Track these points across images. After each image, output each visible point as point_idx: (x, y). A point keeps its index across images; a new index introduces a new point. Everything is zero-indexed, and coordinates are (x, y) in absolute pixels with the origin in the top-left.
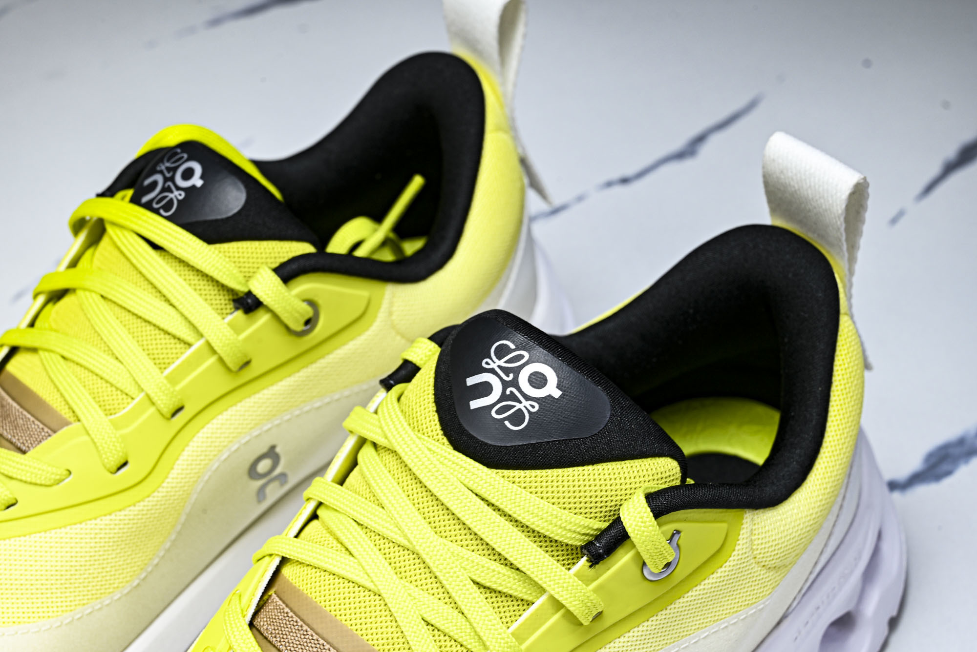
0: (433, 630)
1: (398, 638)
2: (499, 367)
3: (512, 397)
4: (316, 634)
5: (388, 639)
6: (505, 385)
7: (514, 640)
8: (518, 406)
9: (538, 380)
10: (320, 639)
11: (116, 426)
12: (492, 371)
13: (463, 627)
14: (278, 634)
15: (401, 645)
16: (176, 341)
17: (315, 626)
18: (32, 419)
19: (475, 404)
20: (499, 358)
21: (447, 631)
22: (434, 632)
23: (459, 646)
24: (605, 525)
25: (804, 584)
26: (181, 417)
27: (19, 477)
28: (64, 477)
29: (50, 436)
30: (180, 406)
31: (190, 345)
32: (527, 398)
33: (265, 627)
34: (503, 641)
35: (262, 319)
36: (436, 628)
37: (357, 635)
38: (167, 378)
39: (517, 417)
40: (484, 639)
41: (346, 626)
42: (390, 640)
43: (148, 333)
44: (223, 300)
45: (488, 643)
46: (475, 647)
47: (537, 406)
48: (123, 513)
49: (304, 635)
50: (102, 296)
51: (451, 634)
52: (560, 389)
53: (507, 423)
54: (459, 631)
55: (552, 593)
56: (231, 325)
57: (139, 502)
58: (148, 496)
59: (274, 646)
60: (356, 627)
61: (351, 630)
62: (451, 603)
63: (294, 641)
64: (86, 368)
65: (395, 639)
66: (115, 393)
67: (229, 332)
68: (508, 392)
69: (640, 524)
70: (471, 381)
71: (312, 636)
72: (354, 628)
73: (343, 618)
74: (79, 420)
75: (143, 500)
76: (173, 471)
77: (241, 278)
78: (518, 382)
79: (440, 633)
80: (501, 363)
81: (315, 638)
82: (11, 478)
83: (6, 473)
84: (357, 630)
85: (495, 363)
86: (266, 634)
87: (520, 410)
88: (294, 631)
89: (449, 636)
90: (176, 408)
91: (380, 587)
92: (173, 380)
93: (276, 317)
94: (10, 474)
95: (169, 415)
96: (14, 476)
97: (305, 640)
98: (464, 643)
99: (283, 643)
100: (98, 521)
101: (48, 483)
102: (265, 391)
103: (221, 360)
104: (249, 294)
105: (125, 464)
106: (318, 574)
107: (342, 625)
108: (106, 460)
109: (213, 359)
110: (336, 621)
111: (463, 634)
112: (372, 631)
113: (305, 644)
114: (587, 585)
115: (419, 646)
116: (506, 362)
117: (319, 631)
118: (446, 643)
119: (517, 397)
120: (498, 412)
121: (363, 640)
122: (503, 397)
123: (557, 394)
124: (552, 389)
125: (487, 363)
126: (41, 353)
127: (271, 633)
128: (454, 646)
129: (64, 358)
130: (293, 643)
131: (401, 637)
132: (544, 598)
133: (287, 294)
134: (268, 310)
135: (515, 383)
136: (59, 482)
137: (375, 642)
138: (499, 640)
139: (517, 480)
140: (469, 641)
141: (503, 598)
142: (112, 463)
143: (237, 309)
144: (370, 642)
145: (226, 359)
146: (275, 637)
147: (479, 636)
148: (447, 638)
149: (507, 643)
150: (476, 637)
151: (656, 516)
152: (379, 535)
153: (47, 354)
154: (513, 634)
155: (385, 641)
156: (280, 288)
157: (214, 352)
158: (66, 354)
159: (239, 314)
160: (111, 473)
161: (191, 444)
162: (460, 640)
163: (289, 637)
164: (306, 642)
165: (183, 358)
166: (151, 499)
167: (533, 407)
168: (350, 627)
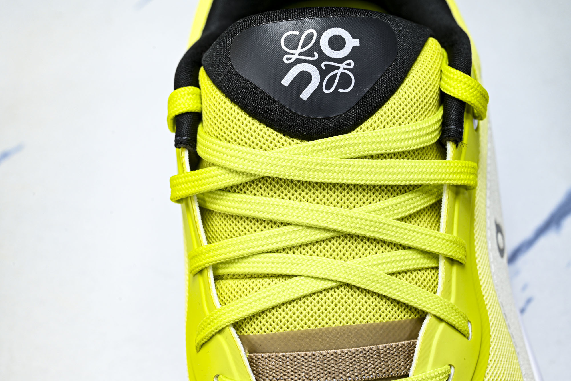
1: (379, 302)
2: (300, 54)
3: (330, 68)
5: (373, 309)
6: (317, 64)
8: (339, 72)
9: (337, 43)
10: (329, 351)
13: (414, 257)
15: (385, 305)
19: (305, 95)
20: (296, 48)
22: (399, 277)
23: (419, 272)
32: (341, 61)
36: (398, 273)
37: (351, 326)
39: (345, 80)
41: (338, 326)
42: (376, 309)
46: (429, 262)
47: (351, 62)
49: (314, 359)
52: (356, 38)
53: (340, 90)
54: (414, 261)
55: (447, 183)
61: (344, 326)
62: (392, 249)
63: (310, 369)
65: (378, 305)
68: (323, 68)
70: (286, 81)
71: (321, 354)
72: (344, 322)
73: (330, 322)
78: (325, 55)
79: (402, 274)
80: (300, 50)
81: (324, 354)
84: (347, 322)
85: (294, 55)
87: (342, 73)
88: (303, 363)
91: (340, 280)
97: (318, 362)
98: (423, 266)
106: (280, 311)
107: (334, 328)
110: (327, 329)
111: (418, 261)
112: (358, 314)
113: (322, 364)
115: (401, 294)
116: (302, 48)
118: (411, 277)
119: (333, 66)
120: (328, 88)
122: (323, 74)
123: (357, 42)
124: (351, 42)
125: (289, 59)
128: (416, 274)
130: (310, 371)
131: (380, 300)
132: (446, 192)
135: (323, 57)
137: (367, 319)
139: (375, 125)
140: (424, 262)
141: (421, 216)
144: (364, 322)
147: (428, 253)
149: (448, 240)
152: (307, 245)
155: (373, 312)
162: (417, 267)
163: (303, 370)
164: (320, 362)
167: (349, 64)
168: (341, 325)
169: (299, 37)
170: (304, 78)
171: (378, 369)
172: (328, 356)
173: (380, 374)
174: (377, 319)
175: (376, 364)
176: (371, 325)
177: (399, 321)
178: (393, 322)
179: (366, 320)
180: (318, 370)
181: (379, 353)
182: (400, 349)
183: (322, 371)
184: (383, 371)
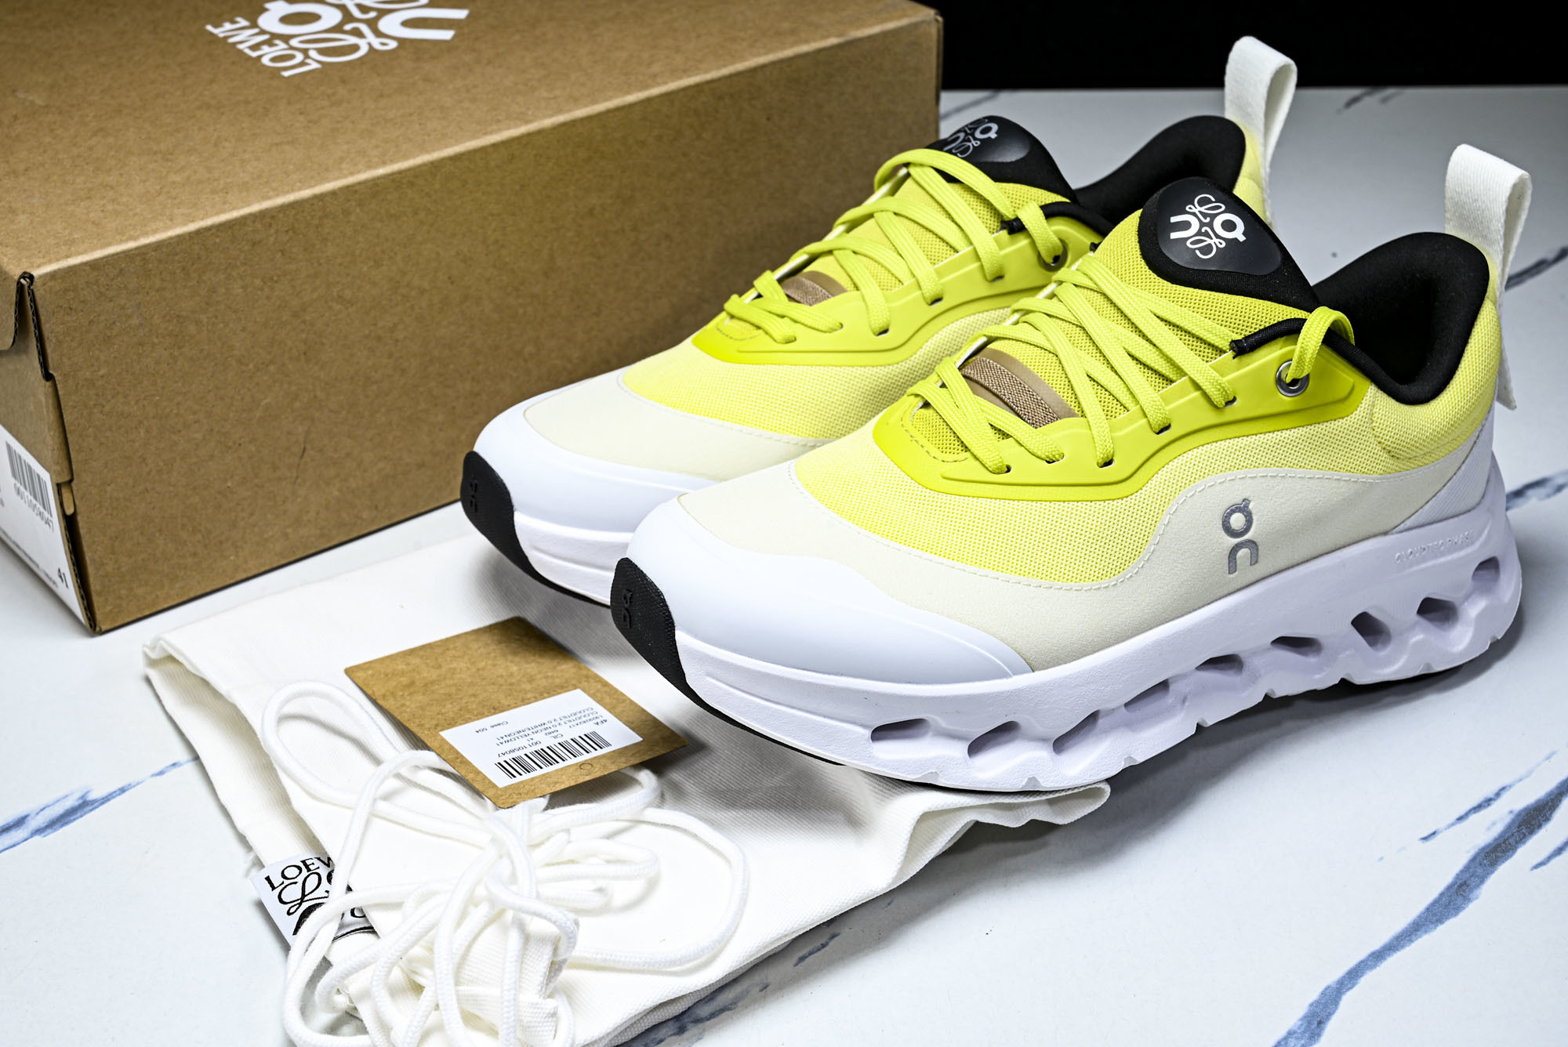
2: (1200, 212)
3: (1206, 234)
6: (1202, 225)
7: (1161, 402)
8: (1209, 241)
9: (1229, 226)
11: (887, 300)
12: (1194, 214)
13: (1121, 388)
16: (948, 248)
18: (820, 289)
19: (1174, 235)
20: (1201, 206)
21: (1107, 386)
23: (1115, 399)
26: (938, 307)
27: (803, 321)
28: (836, 328)
29: (829, 298)
30: (940, 297)
31: (956, 251)
34: (1151, 401)
35: (1022, 242)
36: (1098, 383)
38: (936, 270)
39: (1207, 249)
40: (1138, 399)
44: (995, 224)
45: (1139, 401)
47: (1224, 244)
48: (875, 369)
50: (896, 214)
52: (1244, 235)
53: (1197, 252)
54: (1118, 389)
55: (1192, 377)
56: (996, 241)
57: (889, 365)
58: (898, 363)
64: (872, 259)
66: (890, 278)
67: (994, 246)
68: (1203, 230)
70: (1173, 219)
74: (858, 290)
75: (892, 365)
76: (921, 350)
77: (1012, 209)
78: (1212, 225)
80: (1202, 209)
82: (796, 322)
83: (793, 317)
85: (1196, 209)
87: (1210, 244)
90: (937, 297)
92: (940, 274)
93: (1033, 243)
94: (796, 318)
95: (930, 303)
96: (799, 320)
100: (854, 369)
101: (824, 329)
103: (982, 266)
104: (1017, 219)
105: (885, 331)
108: (873, 324)
109: (975, 264)
111: (1122, 393)
116: (1206, 209)
119: (1210, 235)
120: (1192, 243)
122: (1199, 233)
123: (1241, 238)
124: (1239, 234)
125: (1190, 208)
126: (835, 252)
129: (855, 252)
133: (1047, 228)
134: (1029, 236)
135: (1210, 225)
136: (832, 330)
138: (1149, 398)
141: (1153, 373)
142: (877, 325)
143: (1002, 228)
145: (985, 267)
147: (1133, 396)
149: (1155, 402)
150: (1131, 397)
153: (840, 252)
154: (1159, 398)
156: (1041, 218)
157: (978, 258)
158: (856, 249)
159: (1004, 233)
160: (874, 334)
161: (940, 332)
165: (949, 260)
166: (899, 366)
167: (1221, 244)
169: (1211, 202)
170: (1186, 225)
177: (1065, 403)
178: (1060, 399)
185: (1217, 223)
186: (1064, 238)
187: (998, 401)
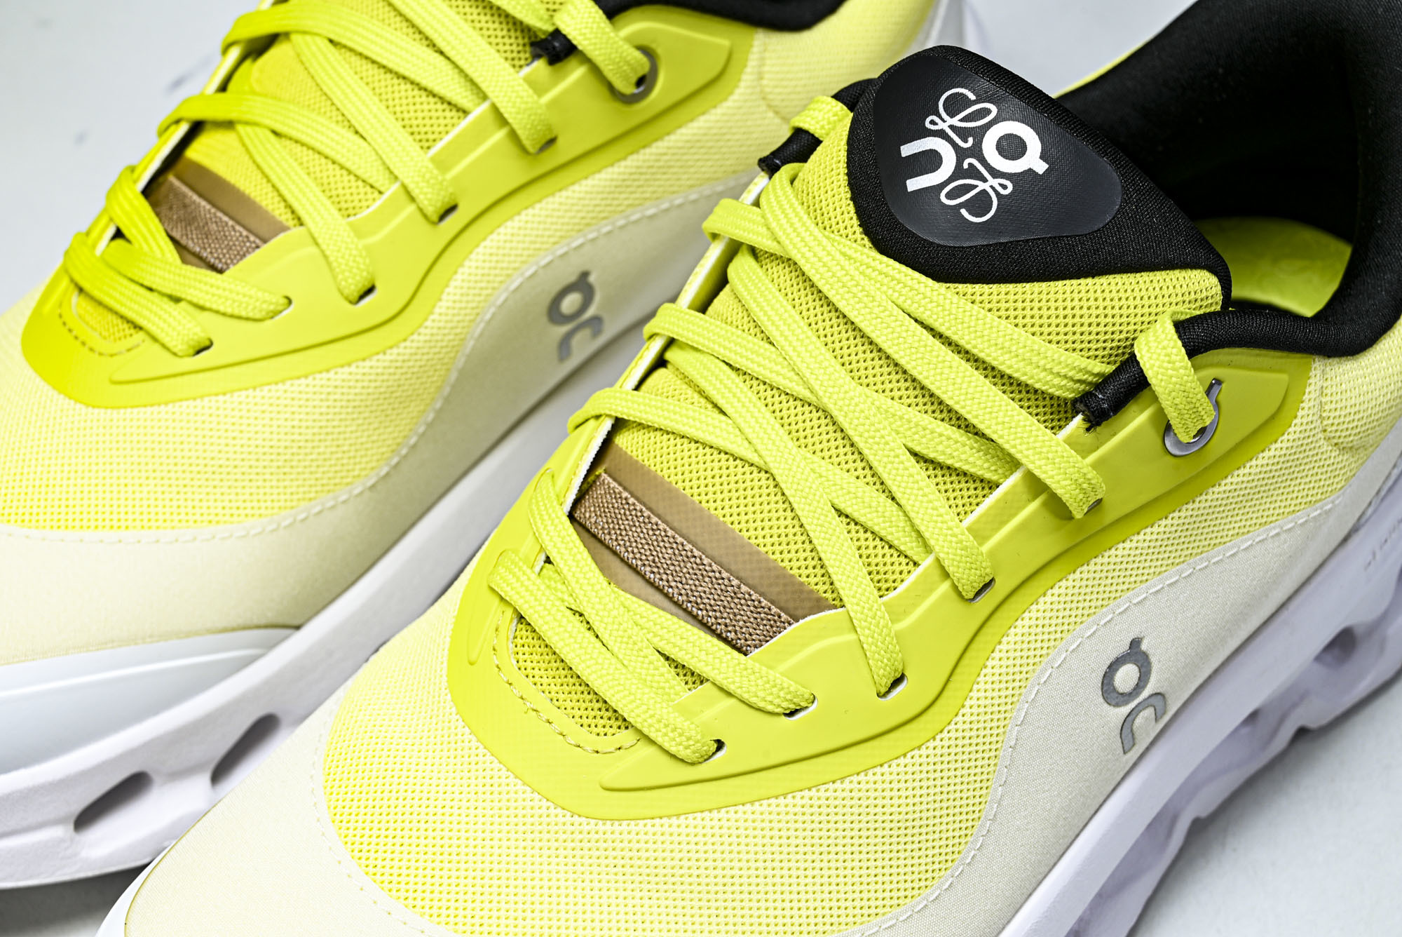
0: (848, 524)
1: (795, 535)
2: (951, 127)
3: (973, 173)
4: (671, 528)
5: (779, 536)
6: (961, 154)
7: (971, 538)
8: (981, 186)
9: (1012, 148)
10: (677, 536)
11: (358, 232)
12: (941, 134)
13: (893, 519)
14: (614, 528)
15: (799, 545)
16: (445, 106)
17: (669, 518)
18: (231, 223)
19: (914, 184)
20: (952, 115)
21: (869, 524)
22: (849, 527)
23: (887, 547)
24: (1109, 369)
25: (1384, 483)
26: (454, 222)
27: (215, 307)
28: (280, 308)
29: (258, 247)
30: (452, 204)
31: (465, 112)
32: (995, 173)
33: (593, 520)
34: (954, 539)
35: (575, 73)
36: (854, 520)
37: (733, 530)
38: (433, 160)
39: (980, 203)
40: (926, 535)
41: (717, 517)
42: (783, 538)
43: (403, 93)
44: (514, 43)
45: (932, 542)
46: (912, 548)
47: (1010, 186)
48: (367, 363)
49: (653, 530)
50: (331, 41)
51: (876, 529)
52: (1045, 161)
53: (963, 212)
54: (888, 524)
55: (1031, 467)
56: (529, 81)
57: (391, 348)
58: (405, 340)
59: (608, 547)
60: (732, 519)
61: (725, 523)
62: (874, 484)
63: (638, 539)
64: (310, 148)
65: (791, 536)
66: (354, 184)
67: (526, 92)
68: (966, 166)
69: (1165, 365)
70: (907, 150)
71: (665, 531)
72: (728, 520)
73: (712, 506)
74: (301, 224)
75: (396, 345)
76: (439, 304)
78: (981, 150)
79: (858, 527)
80: (955, 121)
81: (669, 534)
82: (202, 308)
83: (195, 300)
84: (732, 523)
85: (945, 123)
86: (594, 530)
87: (984, 192)
88: (637, 524)
89: (872, 533)
90: (447, 207)
91: (768, 460)
92: (442, 164)
93: (595, 70)
94: (201, 303)
95: (435, 218)
96: (208, 305)
97: (654, 537)
98: (896, 543)
99: (622, 543)
100: (331, 375)
101: (258, 316)
102: (576, 187)
103: (513, 135)
104: (557, 33)
105: (370, 290)
106: (672, 442)
107: (710, 516)
108: (343, 283)
109: (501, 134)
110: (702, 510)
111: (893, 529)
112: (755, 525)
113: (655, 543)
114: (1083, 458)
115: (828, 545)
116: (961, 120)
117: (676, 524)
118: (867, 543)
119: (980, 173)
120: (950, 196)
121: (742, 538)
122: (958, 173)
123: (1041, 167)
124: (1033, 161)
125: (932, 122)
126: (239, 128)
127: (603, 528)
128: (879, 547)
129: (275, 133)
130: (636, 541)
131: (799, 533)
132: (1017, 477)
133: (612, 35)
134: (586, 60)
135: (977, 152)
136: (274, 314)
137: (760, 540)
138: (949, 538)
139: (978, 299)
140: (903, 540)
141: (954, 478)
142: (353, 287)
143: (536, 57)
144: (753, 541)
145: (520, 132)
146: (609, 533)
147: (918, 532)
148: (869, 535)
149: (961, 542)
150: (913, 534)
151: (1191, 353)
152: (765, 383)
153: (249, 129)
154: (969, 529)
155: (775, 539)
156: (602, 25)
157: (502, 121)
158: (279, 128)
159: (540, 65)
160: (351, 302)
161: (467, 263)
162: (889, 538)
163: (630, 533)
164: (657, 540)
165: (454, 132)
166: (408, 344)
167: (1005, 187)
168: (722, 519)
169: (968, 103)
170: (931, 161)
171: (715, 611)
172: (671, 540)
173: (713, 620)
174: (773, 553)
175: (719, 603)
176: (759, 553)
177: (802, 584)
178: (792, 576)
179: (757, 542)
180: (646, 547)
181: (735, 593)
182: (769, 617)
183: (648, 553)
184: (720, 621)
185: (989, 145)
186: (645, 42)
187: (658, 597)
